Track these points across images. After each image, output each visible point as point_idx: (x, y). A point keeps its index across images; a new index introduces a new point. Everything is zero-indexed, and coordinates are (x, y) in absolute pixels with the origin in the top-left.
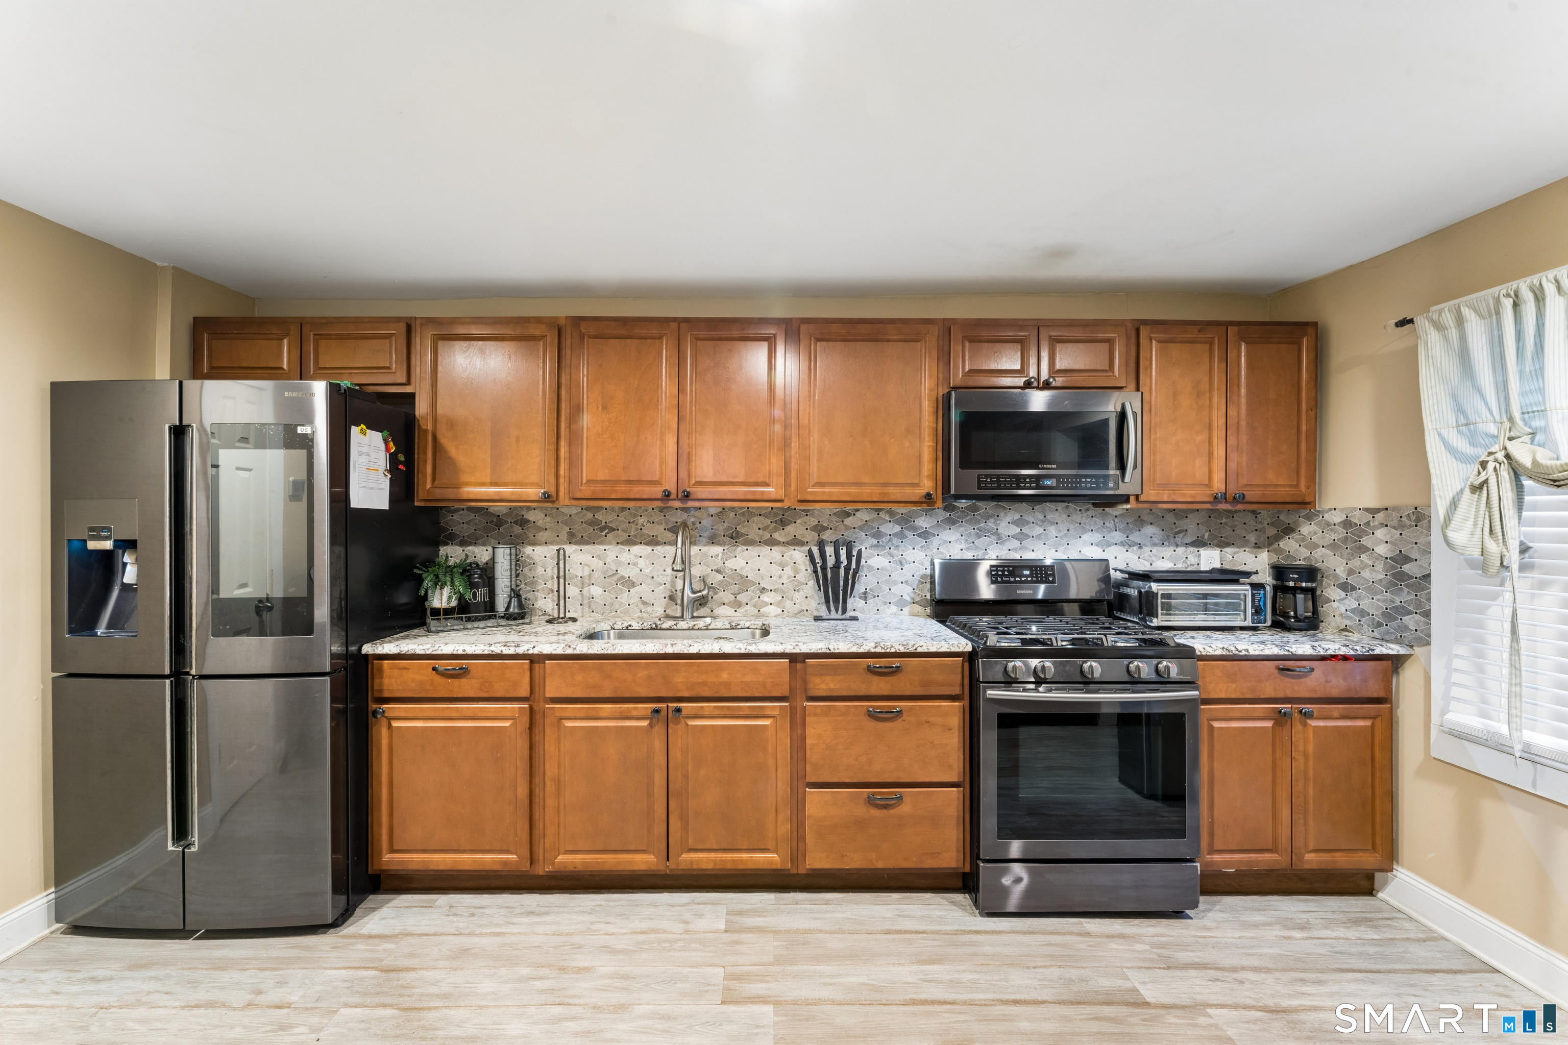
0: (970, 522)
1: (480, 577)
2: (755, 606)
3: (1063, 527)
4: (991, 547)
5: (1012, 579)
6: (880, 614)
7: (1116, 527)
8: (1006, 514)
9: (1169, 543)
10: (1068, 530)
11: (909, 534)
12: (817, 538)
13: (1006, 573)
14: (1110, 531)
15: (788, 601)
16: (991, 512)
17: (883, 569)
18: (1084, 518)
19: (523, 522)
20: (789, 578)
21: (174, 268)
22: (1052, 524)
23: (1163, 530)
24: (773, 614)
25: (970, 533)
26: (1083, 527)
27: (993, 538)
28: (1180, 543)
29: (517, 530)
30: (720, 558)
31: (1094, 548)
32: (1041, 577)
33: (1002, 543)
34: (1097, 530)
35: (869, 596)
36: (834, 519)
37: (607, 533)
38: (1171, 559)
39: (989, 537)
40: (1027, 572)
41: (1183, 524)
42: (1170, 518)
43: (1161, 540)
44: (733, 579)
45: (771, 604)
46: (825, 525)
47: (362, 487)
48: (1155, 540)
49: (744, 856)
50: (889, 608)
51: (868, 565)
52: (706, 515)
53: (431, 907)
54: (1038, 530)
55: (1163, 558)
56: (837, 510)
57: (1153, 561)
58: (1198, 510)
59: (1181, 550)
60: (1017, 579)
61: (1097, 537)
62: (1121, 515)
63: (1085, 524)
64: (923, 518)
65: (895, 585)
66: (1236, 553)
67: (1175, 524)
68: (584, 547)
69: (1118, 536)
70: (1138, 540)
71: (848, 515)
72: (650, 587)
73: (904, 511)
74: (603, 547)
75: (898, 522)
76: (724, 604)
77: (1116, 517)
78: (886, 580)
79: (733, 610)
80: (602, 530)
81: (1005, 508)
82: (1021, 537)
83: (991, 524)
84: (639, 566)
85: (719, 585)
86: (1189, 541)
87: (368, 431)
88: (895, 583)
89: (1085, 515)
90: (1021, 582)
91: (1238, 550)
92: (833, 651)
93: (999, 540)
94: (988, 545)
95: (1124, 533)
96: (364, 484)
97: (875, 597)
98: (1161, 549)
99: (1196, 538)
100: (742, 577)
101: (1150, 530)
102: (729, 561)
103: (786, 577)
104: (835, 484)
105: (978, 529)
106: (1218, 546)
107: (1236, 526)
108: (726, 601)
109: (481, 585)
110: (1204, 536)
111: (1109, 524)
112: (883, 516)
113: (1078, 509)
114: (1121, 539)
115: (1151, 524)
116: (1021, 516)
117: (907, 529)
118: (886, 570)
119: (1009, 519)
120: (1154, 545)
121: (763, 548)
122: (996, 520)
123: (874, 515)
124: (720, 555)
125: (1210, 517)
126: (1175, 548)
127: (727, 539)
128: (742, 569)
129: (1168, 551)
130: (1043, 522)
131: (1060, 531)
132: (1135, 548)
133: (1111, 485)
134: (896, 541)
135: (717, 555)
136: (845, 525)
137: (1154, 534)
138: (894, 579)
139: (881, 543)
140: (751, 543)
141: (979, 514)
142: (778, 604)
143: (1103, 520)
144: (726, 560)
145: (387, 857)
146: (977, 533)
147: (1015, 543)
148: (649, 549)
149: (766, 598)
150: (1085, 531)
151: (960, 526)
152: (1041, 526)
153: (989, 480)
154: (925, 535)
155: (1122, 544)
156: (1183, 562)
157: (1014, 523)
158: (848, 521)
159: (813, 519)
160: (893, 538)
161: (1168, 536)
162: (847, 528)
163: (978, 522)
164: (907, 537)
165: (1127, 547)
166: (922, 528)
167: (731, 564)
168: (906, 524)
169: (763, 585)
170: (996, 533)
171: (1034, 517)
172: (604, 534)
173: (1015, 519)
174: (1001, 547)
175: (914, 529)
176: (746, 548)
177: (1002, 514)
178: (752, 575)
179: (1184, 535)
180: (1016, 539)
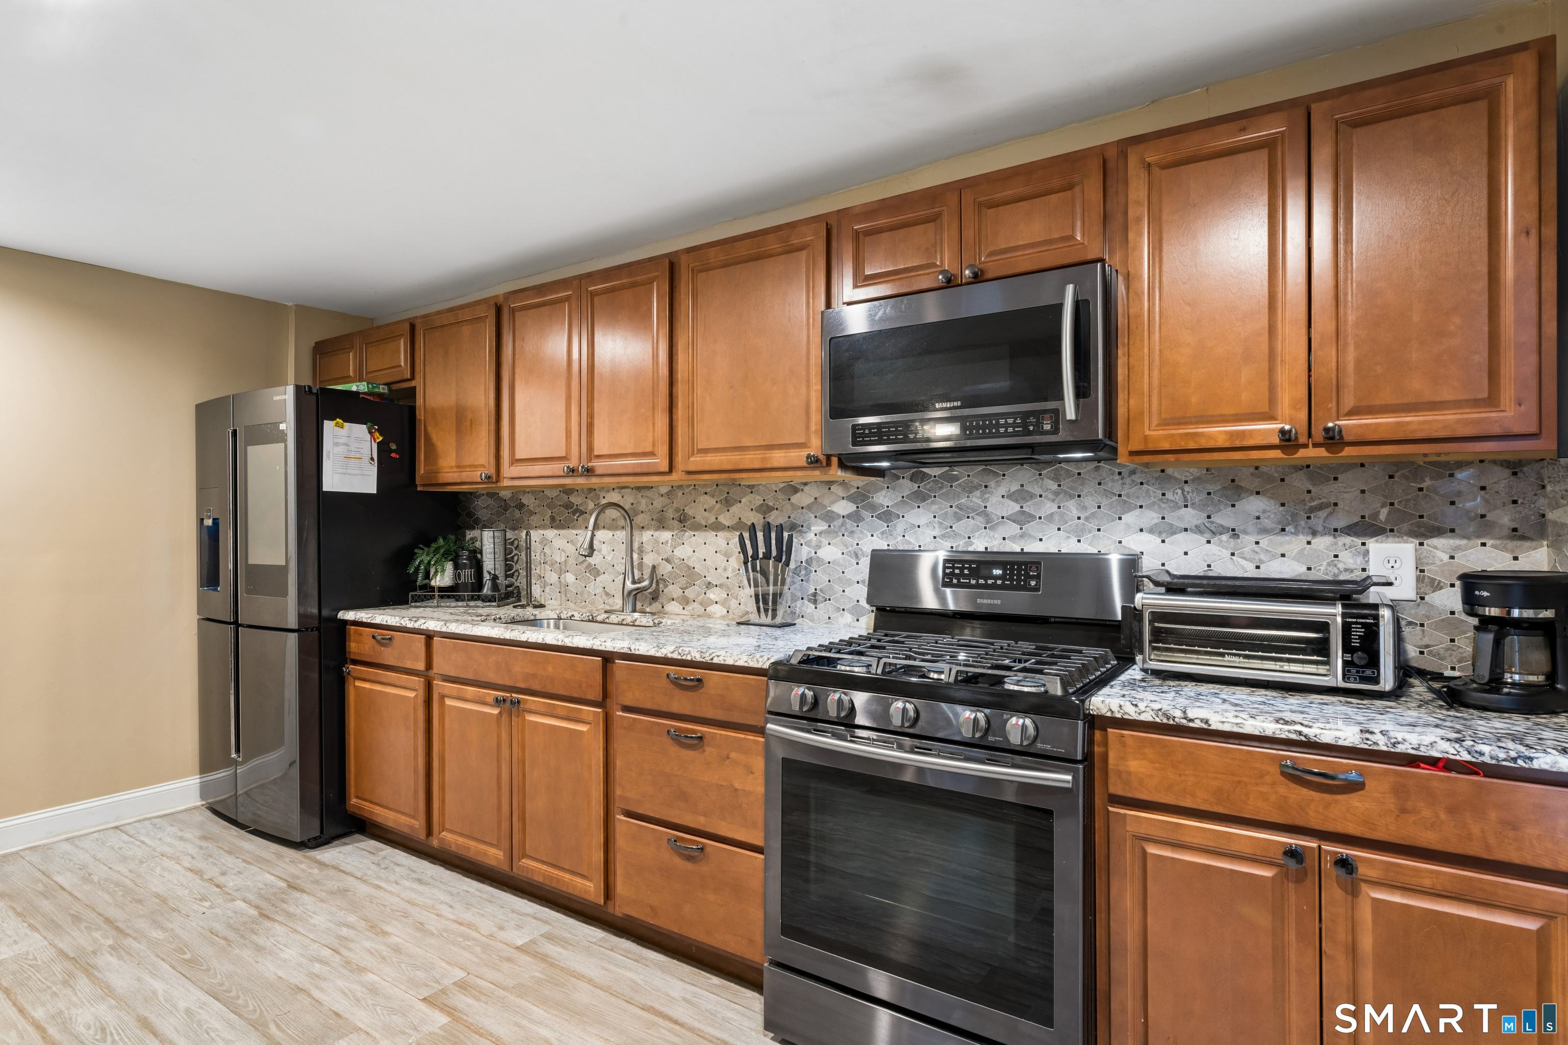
0: (946, 496)
1: (468, 558)
2: (701, 604)
3: (1090, 502)
4: (977, 534)
5: (973, 582)
6: (831, 623)
7: (1186, 500)
8: (998, 484)
9: (1296, 527)
10: (1099, 507)
11: (866, 514)
12: (762, 521)
13: (966, 572)
14: (1176, 507)
15: (733, 601)
16: (976, 481)
17: (835, 562)
18: (1126, 487)
19: (521, 506)
20: (733, 571)
21: (296, 306)
22: (1071, 497)
23: (1283, 505)
24: (718, 615)
25: (946, 513)
26: (1125, 502)
27: (980, 521)
28: (1320, 529)
29: (517, 514)
30: (669, 545)
31: (1145, 536)
32: (1019, 580)
33: (992, 528)
34: (1151, 506)
35: (819, 598)
36: (780, 497)
37: (578, 517)
38: (1300, 557)
39: (973, 518)
40: (997, 572)
41: (1328, 491)
42: (1300, 482)
43: (1279, 523)
44: (681, 570)
45: (716, 603)
46: (771, 504)
47: (337, 473)
48: (1266, 522)
49: (567, 876)
50: (842, 616)
51: (818, 558)
52: (657, 495)
53: (374, 854)
54: (1049, 508)
55: (1283, 555)
56: (784, 485)
57: (1261, 561)
58: (1362, 465)
59: (1322, 543)
60: (982, 581)
61: (1151, 517)
62: (1198, 479)
63: (1128, 495)
64: (884, 492)
65: (850, 585)
66: (1458, 548)
67: (1309, 492)
68: (562, 532)
69: (1191, 516)
70: (1229, 522)
71: (795, 490)
72: (612, 576)
73: (860, 484)
74: (575, 532)
75: (851, 499)
76: (673, 600)
77: (1186, 482)
78: (839, 578)
79: (682, 607)
80: (574, 513)
81: (996, 474)
82: (1023, 518)
83: (976, 499)
84: (602, 552)
85: (669, 577)
86: (1341, 523)
87: (345, 424)
88: (849, 582)
89: (1128, 481)
90: (986, 586)
91: (1464, 542)
92: (633, 652)
93: (988, 522)
94: (973, 531)
95: (1202, 510)
96: (340, 471)
97: (826, 600)
98: (1279, 538)
99: (1357, 519)
100: (689, 567)
101: (1254, 505)
102: (677, 549)
103: (730, 569)
104: (716, 450)
105: (957, 506)
106: (1413, 534)
107: (1459, 494)
108: (675, 596)
109: (468, 566)
110: (1377, 514)
111: (1175, 495)
112: (835, 492)
113: (1117, 470)
114: (1196, 522)
115: (1258, 493)
116: (1022, 486)
117: (864, 507)
118: (839, 565)
119: (1003, 490)
120: (1264, 531)
121: (708, 534)
122: (983, 493)
123: (825, 490)
124: (670, 541)
125: (1391, 477)
126: (1309, 538)
127: (676, 523)
128: (689, 558)
129: (1295, 543)
130: (1057, 494)
131: (1084, 508)
132: (1224, 537)
133: (1047, 427)
134: (850, 524)
135: (667, 542)
136: (792, 505)
137: (1264, 512)
138: (848, 577)
139: (832, 527)
140: (697, 527)
141: (959, 485)
142: (724, 603)
143: (1161, 489)
144: (675, 548)
145: (354, 801)
146: (956, 513)
147: (1013, 529)
148: (610, 533)
149: (713, 595)
150: (1128, 508)
151: (933, 503)
152: (1053, 501)
153: (867, 431)
154: (887, 516)
155: (1198, 530)
156: (1329, 564)
157: (1011, 496)
158: (796, 499)
159: (758, 497)
160: (847, 521)
161: (1294, 516)
162: (795, 507)
163: (957, 496)
164: (863, 520)
165: (1208, 536)
166: (882, 506)
167: (680, 552)
168: (863, 501)
169: (709, 579)
170: (984, 513)
171: (1041, 487)
172: (575, 517)
173: (1013, 489)
174: (992, 534)
175: (872, 508)
176: (693, 533)
177: (992, 484)
178: (698, 566)
179: (1331, 514)
180: (1014, 521)
